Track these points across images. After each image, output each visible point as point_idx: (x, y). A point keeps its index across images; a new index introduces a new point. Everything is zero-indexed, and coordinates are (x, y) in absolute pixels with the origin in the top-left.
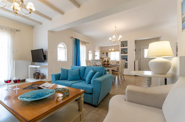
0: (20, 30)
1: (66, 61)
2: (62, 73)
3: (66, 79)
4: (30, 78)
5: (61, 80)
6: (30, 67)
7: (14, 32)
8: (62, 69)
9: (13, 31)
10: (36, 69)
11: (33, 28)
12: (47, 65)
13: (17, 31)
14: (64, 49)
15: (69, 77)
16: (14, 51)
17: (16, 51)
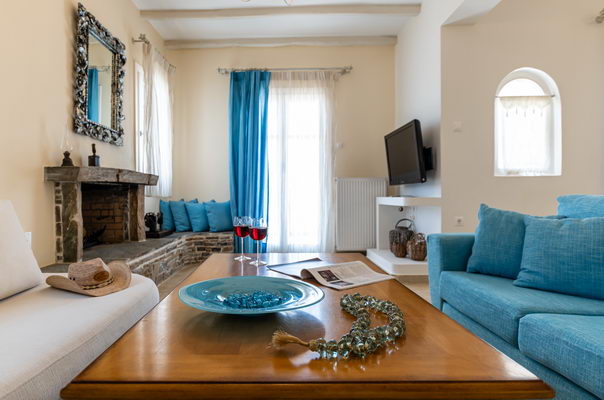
0: (351, 68)
1: (558, 172)
2: (482, 235)
3: (506, 273)
4: (380, 249)
5: (477, 272)
6: (381, 206)
7: (336, 80)
8: (485, 211)
9: (331, 77)
10: (401, 215)
11: (394, 45)
12: (439, 196)
13: (344, 72)
14: (542, 103)
15: (523, 265)
16: (337, 145)
17: (342, 146)
